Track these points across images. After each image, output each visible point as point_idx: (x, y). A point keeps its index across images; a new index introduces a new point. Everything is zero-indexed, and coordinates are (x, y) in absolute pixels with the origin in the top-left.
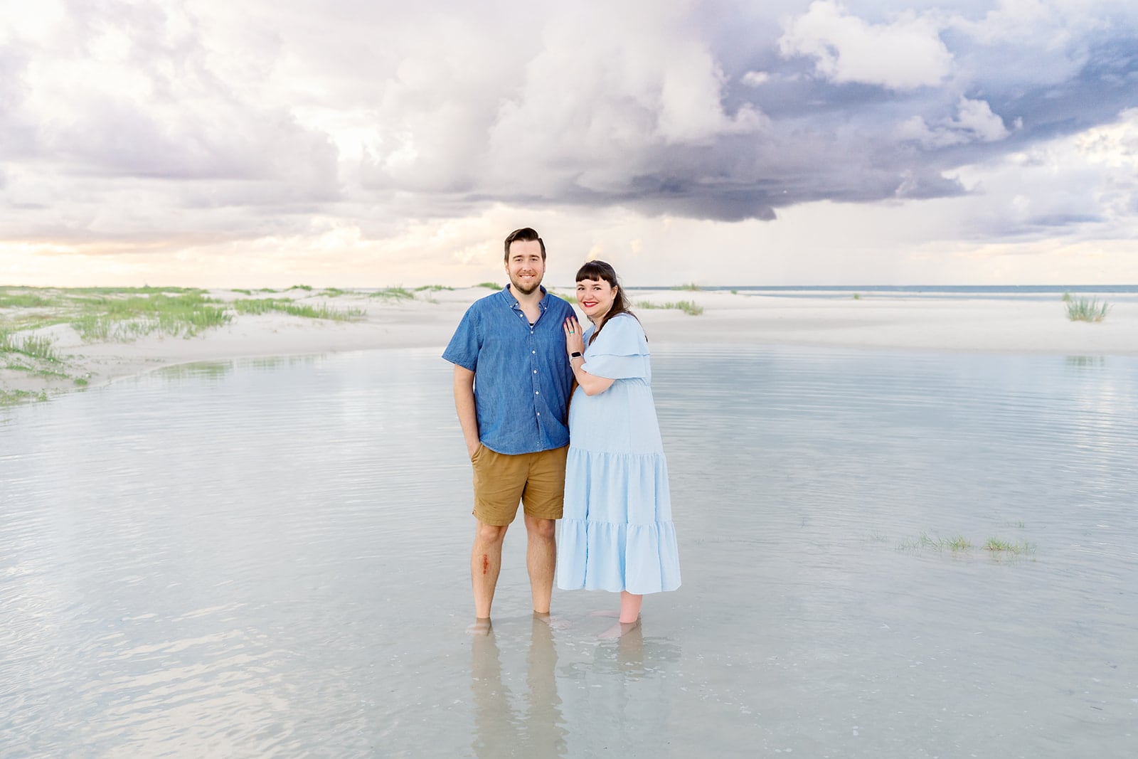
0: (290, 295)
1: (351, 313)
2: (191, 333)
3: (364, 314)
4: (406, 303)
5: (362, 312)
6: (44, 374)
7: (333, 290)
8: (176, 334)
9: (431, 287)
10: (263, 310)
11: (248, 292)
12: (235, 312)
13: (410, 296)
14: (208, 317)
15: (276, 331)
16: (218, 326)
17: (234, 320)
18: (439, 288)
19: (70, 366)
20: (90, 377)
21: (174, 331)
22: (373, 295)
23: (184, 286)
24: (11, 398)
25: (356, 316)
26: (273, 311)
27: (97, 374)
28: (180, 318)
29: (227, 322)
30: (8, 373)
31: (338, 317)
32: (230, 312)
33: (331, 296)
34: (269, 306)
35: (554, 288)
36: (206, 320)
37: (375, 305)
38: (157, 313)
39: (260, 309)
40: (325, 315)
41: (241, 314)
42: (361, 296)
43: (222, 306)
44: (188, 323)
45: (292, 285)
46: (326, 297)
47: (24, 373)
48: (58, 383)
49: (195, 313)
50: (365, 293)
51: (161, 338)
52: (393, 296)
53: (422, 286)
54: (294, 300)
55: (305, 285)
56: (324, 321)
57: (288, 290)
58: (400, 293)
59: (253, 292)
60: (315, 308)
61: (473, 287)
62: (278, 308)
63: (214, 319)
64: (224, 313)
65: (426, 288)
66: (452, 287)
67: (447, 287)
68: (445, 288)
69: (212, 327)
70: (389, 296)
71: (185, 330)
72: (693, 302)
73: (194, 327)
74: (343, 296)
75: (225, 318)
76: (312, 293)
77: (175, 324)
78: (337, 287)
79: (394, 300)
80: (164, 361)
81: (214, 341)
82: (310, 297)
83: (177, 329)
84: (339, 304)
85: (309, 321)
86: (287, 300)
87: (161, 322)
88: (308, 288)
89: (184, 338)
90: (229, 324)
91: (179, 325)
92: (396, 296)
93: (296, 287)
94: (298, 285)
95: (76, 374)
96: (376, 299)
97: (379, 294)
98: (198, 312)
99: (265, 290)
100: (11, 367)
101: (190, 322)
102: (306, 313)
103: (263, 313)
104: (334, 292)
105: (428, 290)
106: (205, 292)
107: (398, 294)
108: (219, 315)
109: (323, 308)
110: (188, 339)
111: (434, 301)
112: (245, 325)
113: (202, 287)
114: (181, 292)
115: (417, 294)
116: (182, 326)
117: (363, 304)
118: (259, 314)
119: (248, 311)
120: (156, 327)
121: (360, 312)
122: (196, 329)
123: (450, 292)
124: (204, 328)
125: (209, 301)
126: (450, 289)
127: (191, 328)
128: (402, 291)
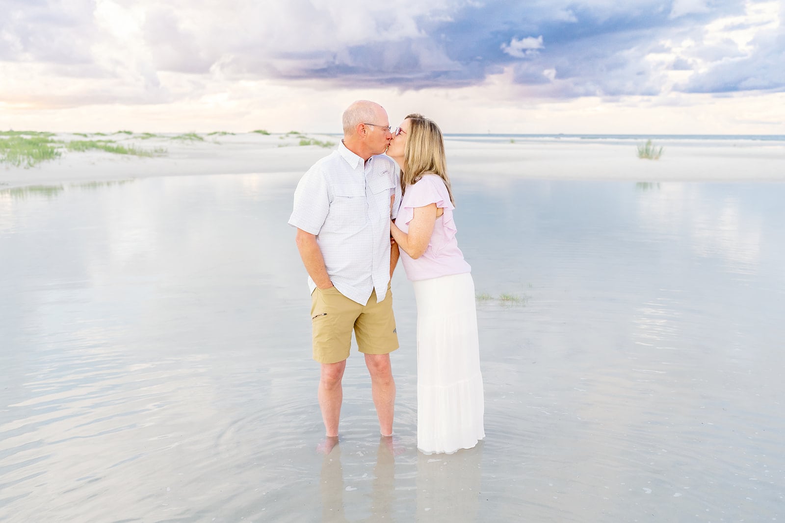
0: (113, 138)
1: (156, 151)
2: (31, 166)
3: (166, 152)
4: (198, 144)
5: (164, 151)
7: (147, 134)
8: (18, 165)
9: (219, 132)
10: (87, 148)
11: (85, 136)
12: (65, 150)
13: (201, 139)
14: (43, 153)
15: (94, 164)
16: (51, 160)
17: (63, 155)
18: (225, 133)
21: (17, 163)
22: (174, 138)
23: (39, 131)
25: (160, 153)
26: (94, 149)
28: (24, 154)
29: (58, 157)
31: (143, 154)
32: (60, 150)
33: (143, 138)
34: (93, 146)
35: (306, 134)
36: (42, 154)
37: (176, 144)
38: (8, 150)
39: (84, 148)
40: (133, 152)
41: (71, 151)
42: (166, 139)
43: (60, 145)
44: (28, 157)
45: (117, 130)
46: (140, 139)
49: (34, 151)
50: (168, 137)
51: (7, 168)
52: (187, 139)
53: (212, 131)
54: (115, 142)
55: (127, 130)
56: (130, 156)
57: (114, 134)
58: (194, 137)
59: (89, 135)
60: (126, 147)
61: (249, 132)
62: (97, 147)
63: (49, 155)
64: (55, 151)
65: (215, 133)
66: (234, 132)
67: (231, 131)
68: (229, 133)
69: (46, 160)
70: (185, 139)
71: (26, 162)
73: (32, 161)
74: (152, 139)
75: (57, 154)
76: (130, 136)
77: (18, 158)
78: (151, 132)
79: (188, 142)
80: (7, 184)
81: (47, 170)
82: (128, 139)
83: (19, 162)
84: (148, 145)
85: (119, 156)
86: (110, 141)
87: (8, 156)
88: (129, 133)
89: (25, 168)
90: (59, 159)
91: (21, 159)
92: (191, 139)
93: (120, 132)
94: (122, 130)
96: (175, 141)
97: (179, 137)
98: (37, 151)
99: (98, 134)
101: (30, 157)
102: (119, 151)
103: (86, 151)
104: (148, 136)
105: (217, 135)
106: (53, 135)
107: (193, 137)
108: (52, 152)
109: (131, 147)
110: (28, 168)
111: (218, 143)
112: (71, 159)
113: (53, 131)
114: (36, 135)
115: (206, 138)
116: (23, 160)
117: (166, 145)
118: (84, 151)
119: (75, 149)
120: (4, 160)
121: (162, 150)
122: (35, 162)
123: (233, 136)
124: (40, 162)
125: (52, 141)
126: (233, 134)
127: (30, 160)
128: (195, 135)
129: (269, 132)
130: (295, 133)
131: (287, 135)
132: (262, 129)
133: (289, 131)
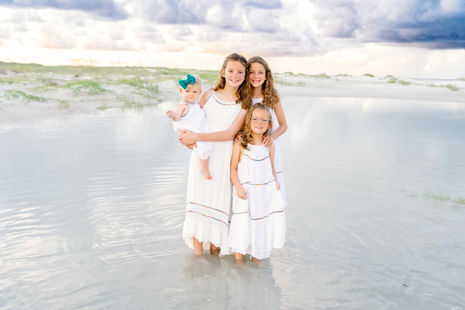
1: (299, 83)
4: (326, 80)
6: (148, 97)
9: (343, 75)
13: (328, 77)
18: (346, 75)
19: (162, 95)
20: (166, 99)
22: (313, 76)
24: (129, 104)
25: (301, 84)
27: (169, 98)
30: (135, 95)
35: (398, 77)
37: (312, 80)
47: (141, 96)
48: (151, 101)
50: (308, 76)
52: (320, 77)
53: (338, 74)
61: (362, 75)
65: (340, 75)
66: (353, 75)
68: (349, 75)
72: (455, 85)
74: (301, 77)
79: (320, 79)
88: (291, 73)
92: (322, 77)
93: (286, 73)
95: (161, 97)
96: (312, 78)
97: (316, 76)
100: (137, 94)
104: (300, 75)
107: (324, 77)
117: (306, 80)
126: (351, 76)
128: (325, 75)
129: (373, 75)
130: (391, 76)
131: (385, 78)
132: (369, 73)
133: (387, 75)
